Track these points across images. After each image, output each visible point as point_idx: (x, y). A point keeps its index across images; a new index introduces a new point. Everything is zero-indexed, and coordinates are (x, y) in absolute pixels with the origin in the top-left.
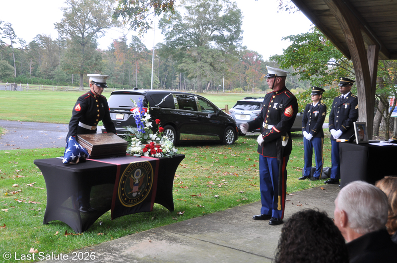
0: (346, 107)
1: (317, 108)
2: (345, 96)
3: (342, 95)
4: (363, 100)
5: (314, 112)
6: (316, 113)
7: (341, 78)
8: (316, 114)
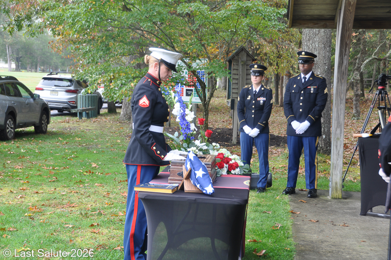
0: (312, 92)
1: (261, 94)
2: (308, 76)
3: (302, 76)
4: (343, 81)
5: (258, 99)
6: (262, 100)
7: (303, 53)
8: (262, 102)
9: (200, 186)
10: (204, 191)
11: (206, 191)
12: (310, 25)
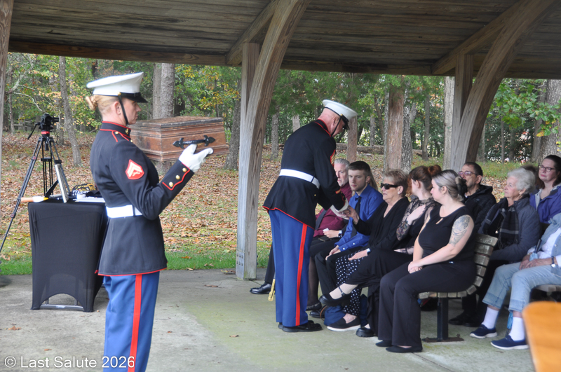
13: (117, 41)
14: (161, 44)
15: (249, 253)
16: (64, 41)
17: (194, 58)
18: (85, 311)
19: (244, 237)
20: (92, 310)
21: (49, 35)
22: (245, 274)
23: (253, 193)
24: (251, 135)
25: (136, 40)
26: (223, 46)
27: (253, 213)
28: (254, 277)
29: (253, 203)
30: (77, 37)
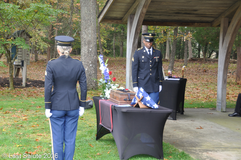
0: (157, 61)
9: (150, 105)
10: (152, 107)
11: (154, 107)
12: (109, 22)
13: (171, 19)
14: (188, 19)
15: (223, 101)
16: (152, 20)
17: (199, 24)
18: (173, 120)
19: (221, 95)
20: (175, 119)
21: (148, 18)
22: (221, 109)
23: (225, 77)
24: (225, 54)
25: (178, 18)
26: (211, 19)
27: (225, 86)
28: (225, 111)
29: (225, 82)
30: (157, 18)
